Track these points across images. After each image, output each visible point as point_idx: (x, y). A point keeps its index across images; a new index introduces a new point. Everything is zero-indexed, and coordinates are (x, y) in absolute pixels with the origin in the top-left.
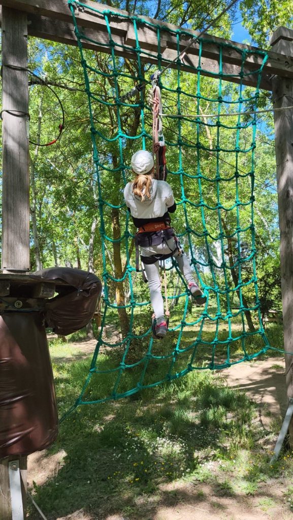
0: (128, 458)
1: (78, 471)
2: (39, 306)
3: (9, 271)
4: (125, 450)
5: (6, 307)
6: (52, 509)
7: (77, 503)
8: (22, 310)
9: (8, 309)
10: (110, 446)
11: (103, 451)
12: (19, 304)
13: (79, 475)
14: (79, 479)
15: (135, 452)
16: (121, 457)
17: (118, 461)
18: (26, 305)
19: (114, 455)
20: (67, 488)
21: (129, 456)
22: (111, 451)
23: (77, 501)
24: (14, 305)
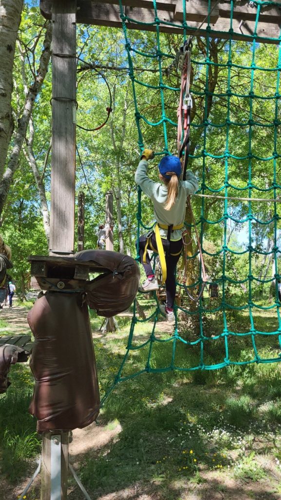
0: (181, 444)
1: (131, 450)
2: (80, 287)
3: (54, 253)
4: (179, 435)
5: (49, 287)
6: (99, 485)
7: (123, 483)
8: (65, 290)
9: (51, 290)
10: (166, 429)
11: (158, 433)
12: (61, 285)
13: (131, 454)
14: (131, 458)
15: (189, 439)
16: (174, 441)
17: (171, 445)
18: (68, 286)
19: (168, 438)
20: (117, 466)
21: (183, 442)
22: (166, 434)
23: (124, 481)
24: (56, 286)
